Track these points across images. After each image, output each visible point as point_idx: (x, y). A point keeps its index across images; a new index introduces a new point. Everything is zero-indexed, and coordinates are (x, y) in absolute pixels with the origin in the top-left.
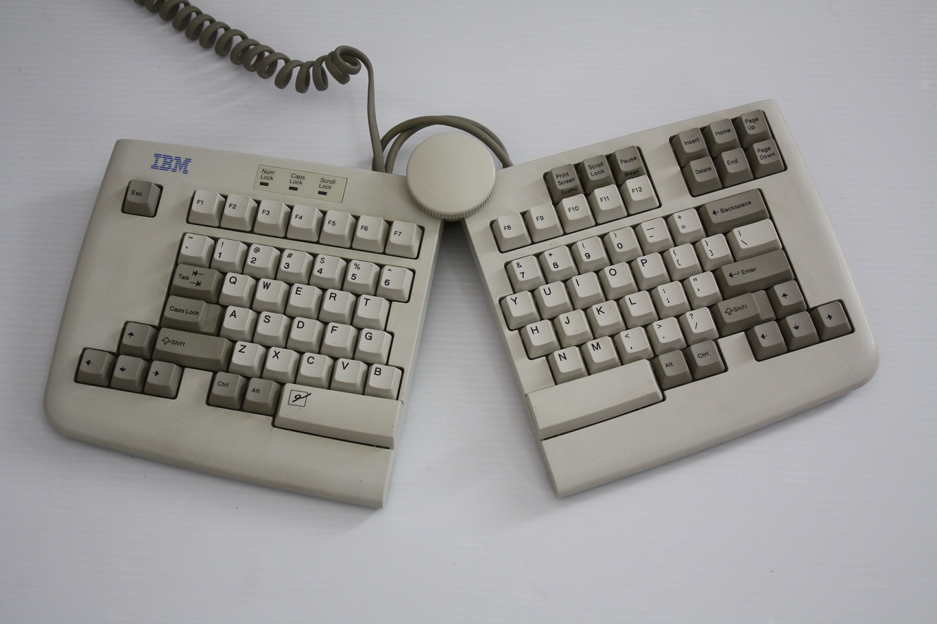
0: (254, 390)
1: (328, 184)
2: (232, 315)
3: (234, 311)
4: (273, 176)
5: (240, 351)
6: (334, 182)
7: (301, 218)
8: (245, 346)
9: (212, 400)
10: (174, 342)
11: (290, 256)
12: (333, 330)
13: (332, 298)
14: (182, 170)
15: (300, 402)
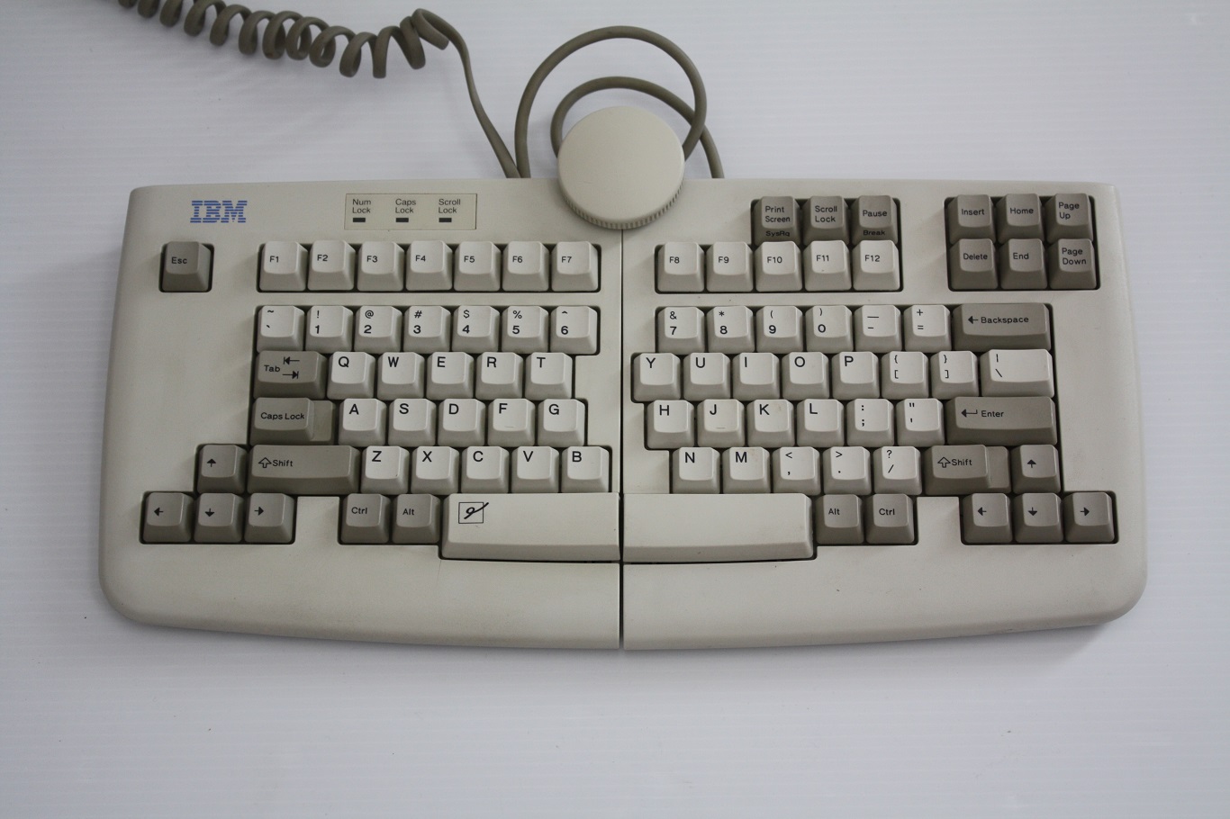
0: (405, 512)
1: (451, 206)
2: (352, 411)
3: (355, 405)
4: (369, 207)
5: (374, 460)
6: (458, 202)
7: (424, 259)
8: (380, 452)
9: (346, 536)
10: (277, 463)
11: (418, 314)
12: (501, 408)
13: (491, 365)
14: (237, 218)
15: (476, 517)
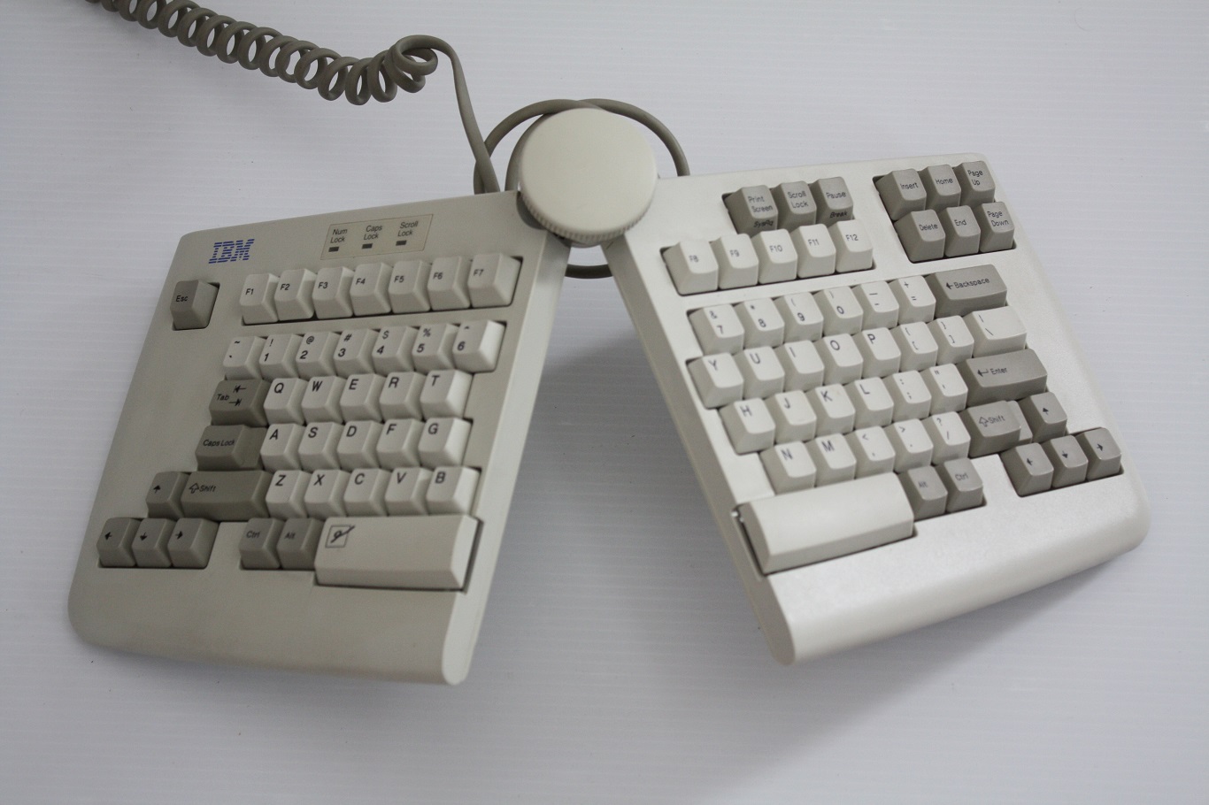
0: (288, 536)
1: (408, 229)
2: (273, 436)
3: (277, 431)
4: (347, 235)
5: (278, 484)
6: (416, 224)
7: (363, 282)
8: (284, 476)
10: (205, 488)
11: (348, 338)
12: (389, 429)
13: (393, 385)
14: (243, 258)
15: (341, 540)
